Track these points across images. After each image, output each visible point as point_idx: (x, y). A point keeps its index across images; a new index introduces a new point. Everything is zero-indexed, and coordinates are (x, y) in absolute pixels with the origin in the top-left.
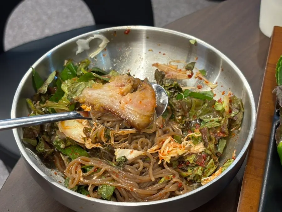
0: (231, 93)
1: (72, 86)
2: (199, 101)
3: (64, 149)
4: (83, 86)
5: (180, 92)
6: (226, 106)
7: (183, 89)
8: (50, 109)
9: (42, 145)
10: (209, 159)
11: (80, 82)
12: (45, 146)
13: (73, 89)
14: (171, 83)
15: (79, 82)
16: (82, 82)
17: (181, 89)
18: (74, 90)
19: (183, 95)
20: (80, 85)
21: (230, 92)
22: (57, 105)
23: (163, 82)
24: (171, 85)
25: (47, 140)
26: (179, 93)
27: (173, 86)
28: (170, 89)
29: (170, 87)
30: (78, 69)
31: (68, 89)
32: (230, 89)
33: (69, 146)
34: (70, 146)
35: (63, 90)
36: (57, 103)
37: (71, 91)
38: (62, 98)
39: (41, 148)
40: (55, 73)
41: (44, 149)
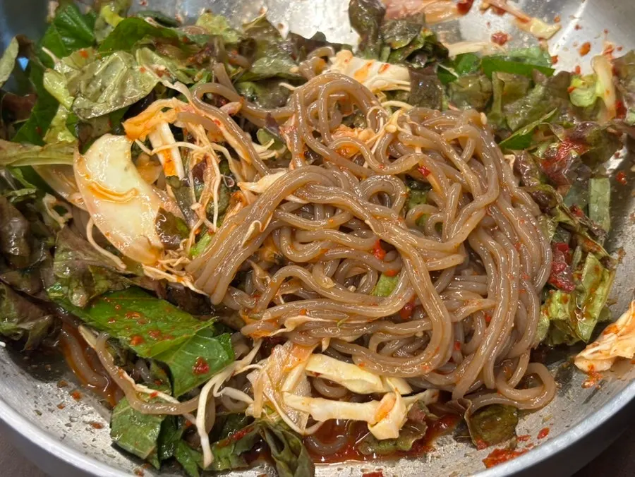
0: (615, 45)
1: (83, 72)
2: (514, 80)
3: (88, 306)
4: (123, 66)
5: (443, 63)
6: (608, 92)
7: (454, 50)
8: (19, 173)
9: (8, 310)
10: (580, 256)
11: (110, 54)
12: (21, 310)
13: (87, 85)
14: (413, 35)
15: (105, 55)
16: (115, 54)
17: (446, 52)
18: (93, 89)
19: (455, 74)
20: (108, 66)
21: (609, 43)
22: (38, 153)
23: (382, 38)
24: (413, 42)
25: (26, 287)
26: (440, 69)
27: (420, 46)
28: (411, 58)
29: (412, 49)
30: (98, 23)
31: (69, 86)
32: (606, 32)
33: (102, 295)
34: (107, 293)
35: (52, 93)
36: (38, 148)
37: (82, 91)
38: (54, 122)
39: (10, 320)
40: (16, 45)
41: (18, 323)
